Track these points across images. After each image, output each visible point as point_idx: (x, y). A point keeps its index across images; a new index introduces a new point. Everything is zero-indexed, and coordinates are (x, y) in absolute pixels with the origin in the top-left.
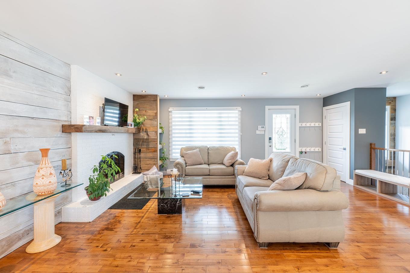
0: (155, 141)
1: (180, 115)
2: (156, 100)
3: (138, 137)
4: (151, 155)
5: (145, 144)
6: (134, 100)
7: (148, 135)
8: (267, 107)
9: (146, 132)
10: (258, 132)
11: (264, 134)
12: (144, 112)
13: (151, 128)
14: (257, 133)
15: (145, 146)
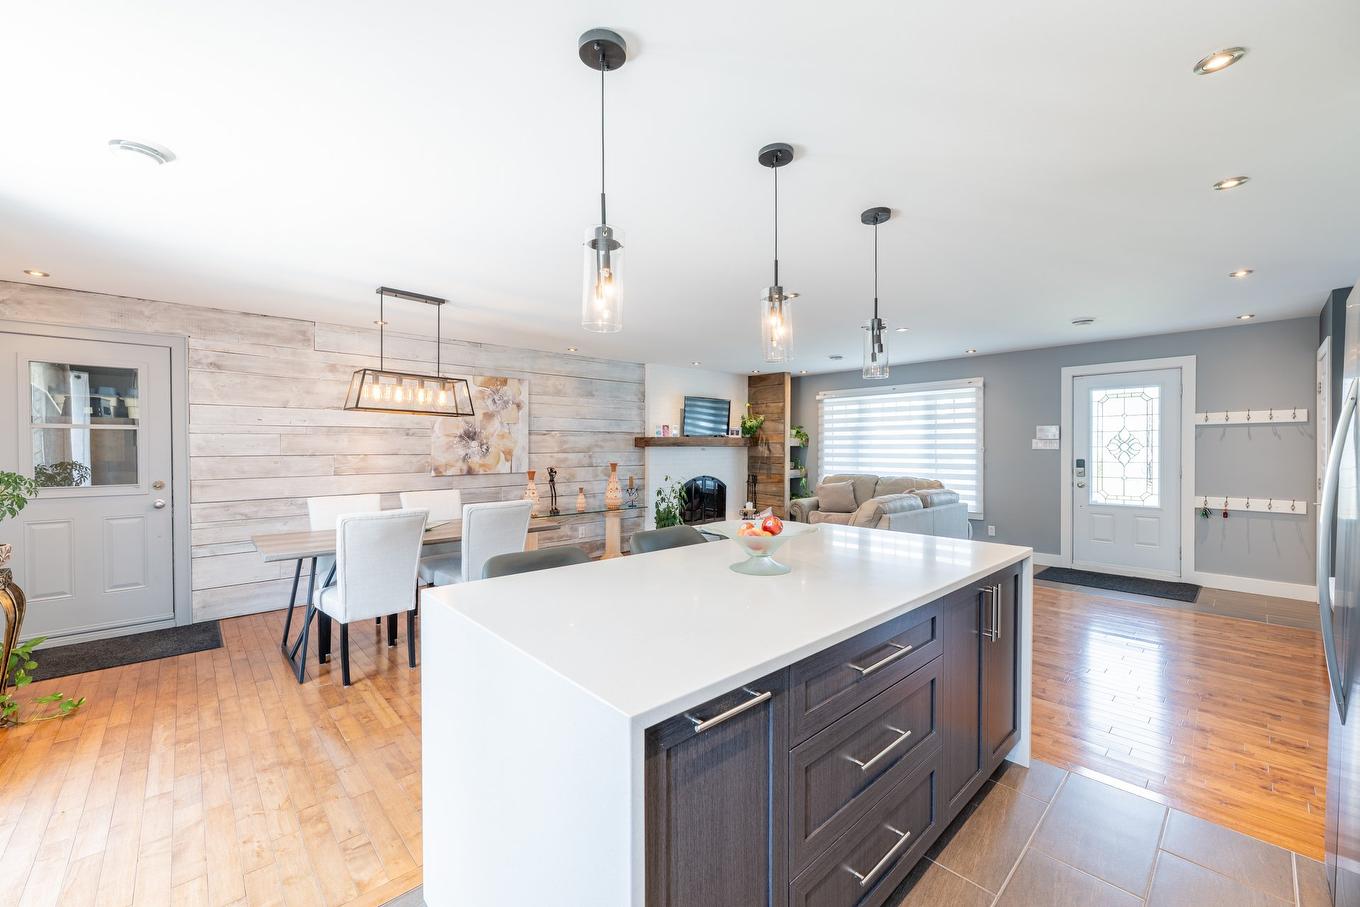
0: (781, 461)
1: (843, 408)
2: (782, 383)
3: (754, 454)
4: (774, 488)
5: (766, 466)
6: (750, 385)
7: (769, 450)
8: (1067, 372)
9: (767, 444)
10: (1037, 444)
11: (1057, 448)
12: (763, 407)
13: (775, 437)
14: (1034, 447)
15: (765, 472)
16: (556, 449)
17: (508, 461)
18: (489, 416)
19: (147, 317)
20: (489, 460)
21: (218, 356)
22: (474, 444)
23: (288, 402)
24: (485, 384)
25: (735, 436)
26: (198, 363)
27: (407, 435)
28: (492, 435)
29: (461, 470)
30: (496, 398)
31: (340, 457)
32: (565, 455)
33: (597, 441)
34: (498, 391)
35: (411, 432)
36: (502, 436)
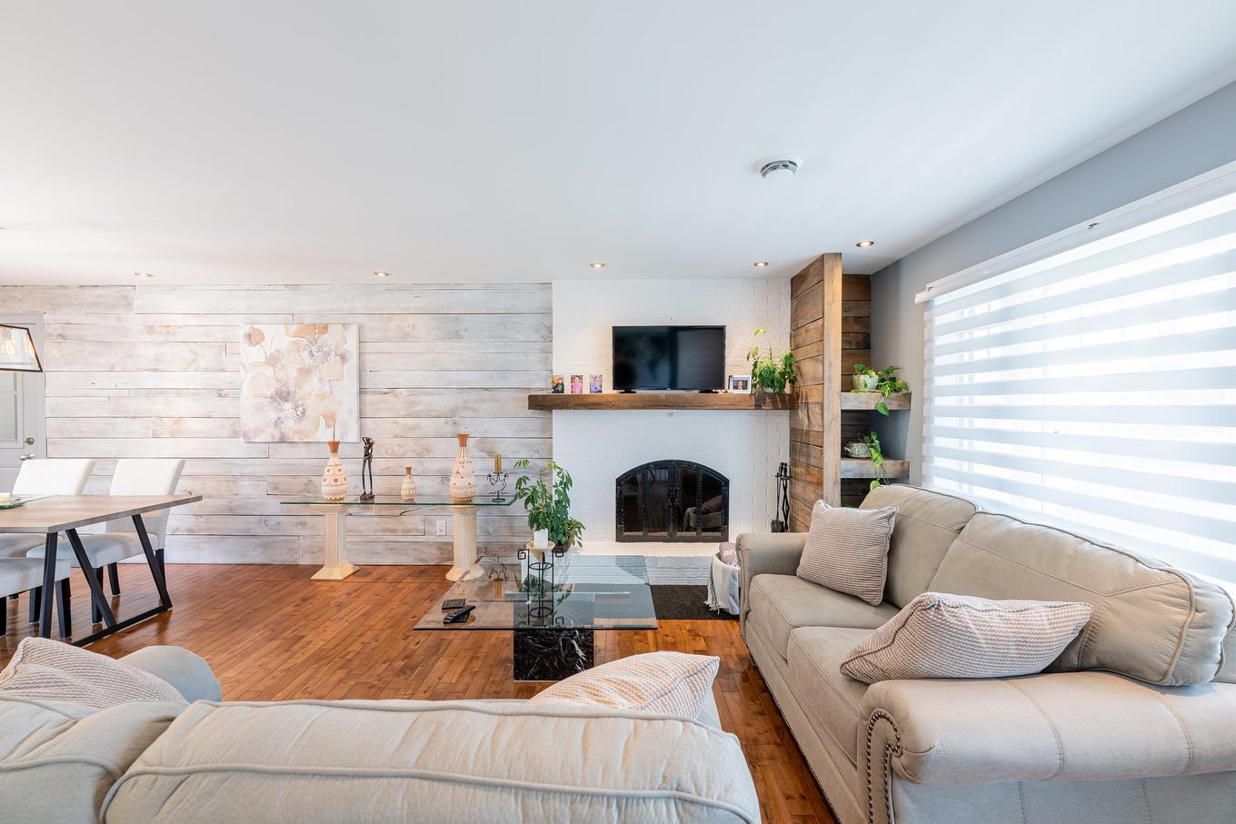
0: (820, 441)
5: (805, 449)
6: (792, 294)
7: (808, 417)
9: (807, 405)
12: (803, 333)
13: (814, 391)
15: (804, 460)
16: (403, 413)
17: (329, 427)
18: (305, 372)
19: (20, 300)
20: (306, 425)
21: (63, 328)
22: (288, 406)
23: (114, 366)
24: (299, 334)
25: (740, 391)
26: (50, 335)
27: (220, 395)
28: (310, 395)
29: (273, 437)
30: (314, 349)
31: (157, 420)
32: (416, 420)
33: (466, 401)
34: (316, 340)
35: (223, 393)
36: (322, 397)
